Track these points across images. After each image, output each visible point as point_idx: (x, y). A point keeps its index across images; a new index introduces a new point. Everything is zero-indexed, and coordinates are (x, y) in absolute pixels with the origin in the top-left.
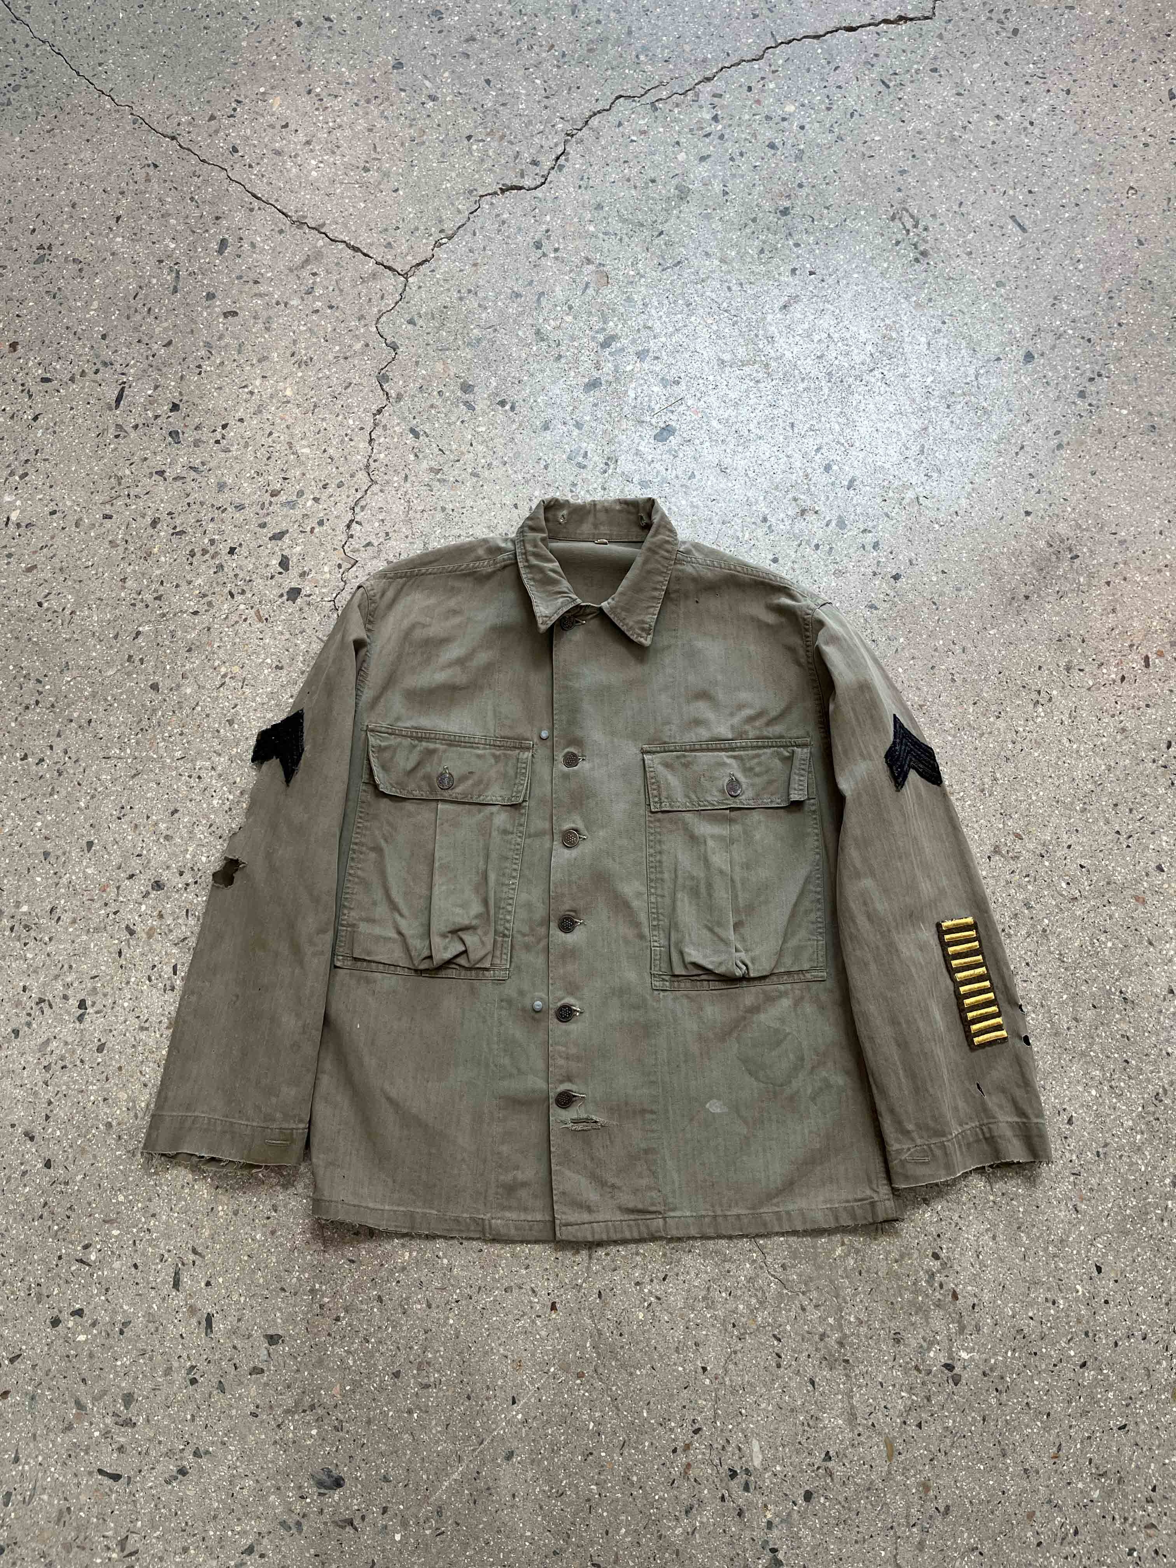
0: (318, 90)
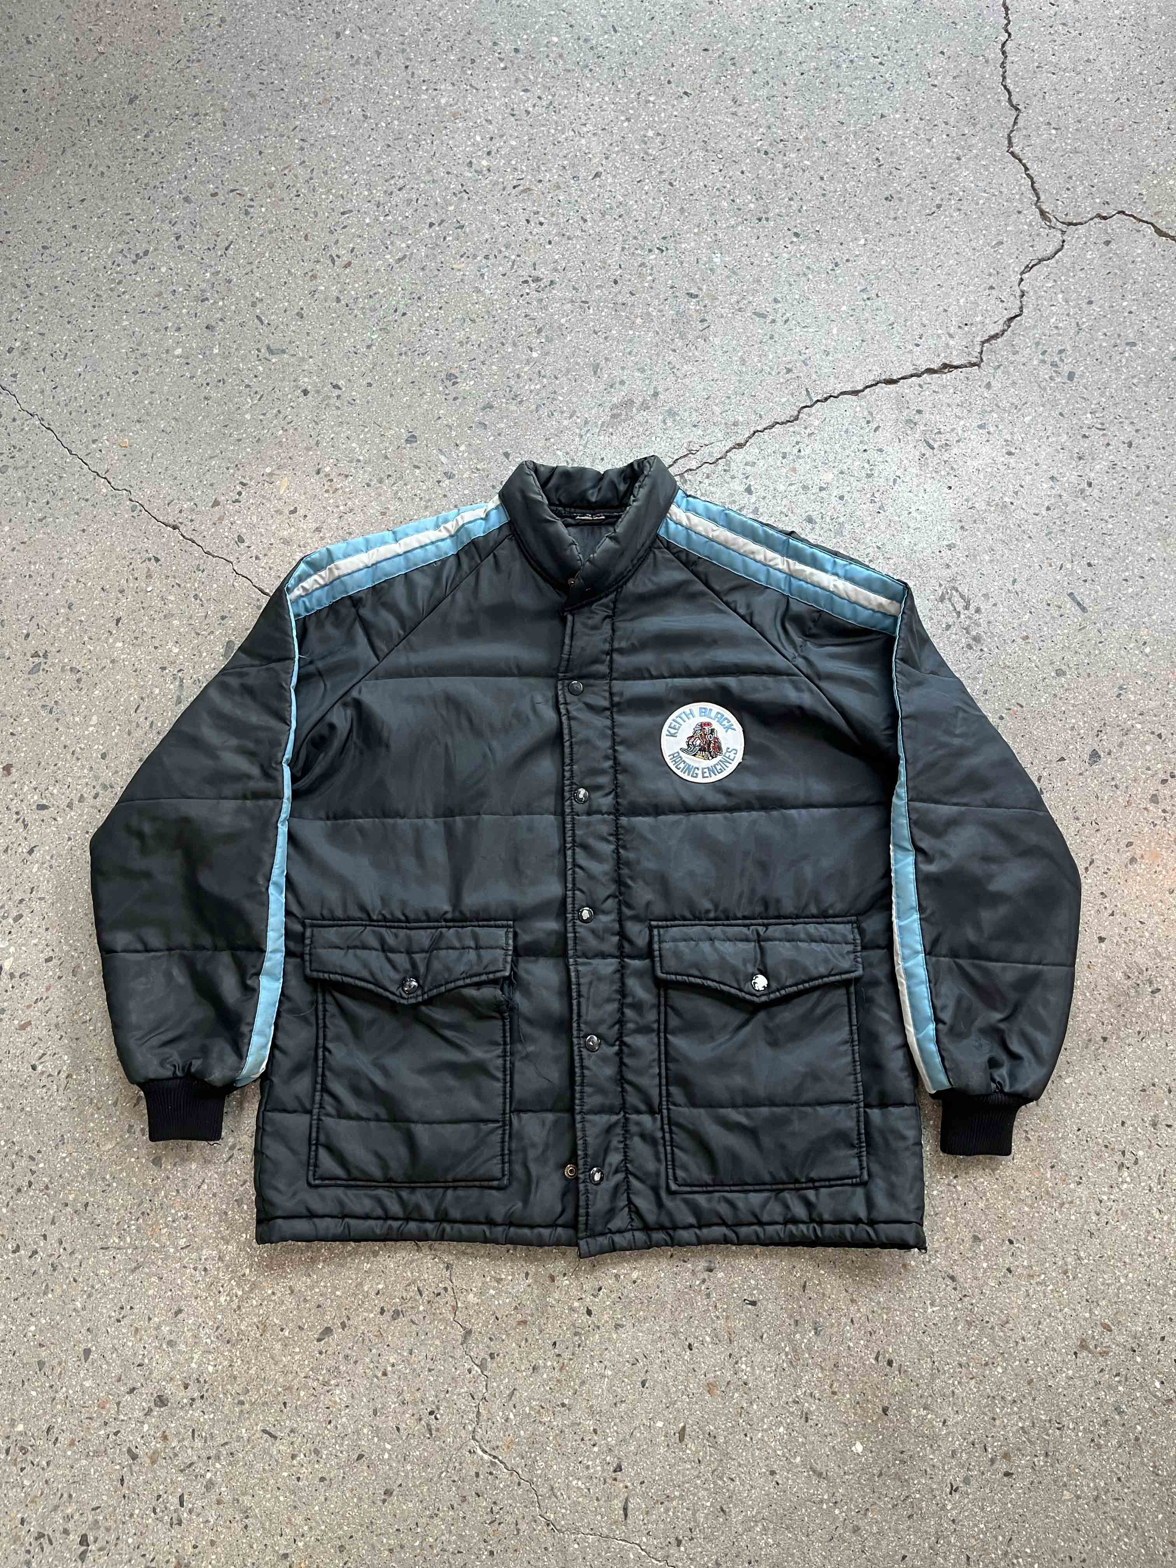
0: (327, 469)
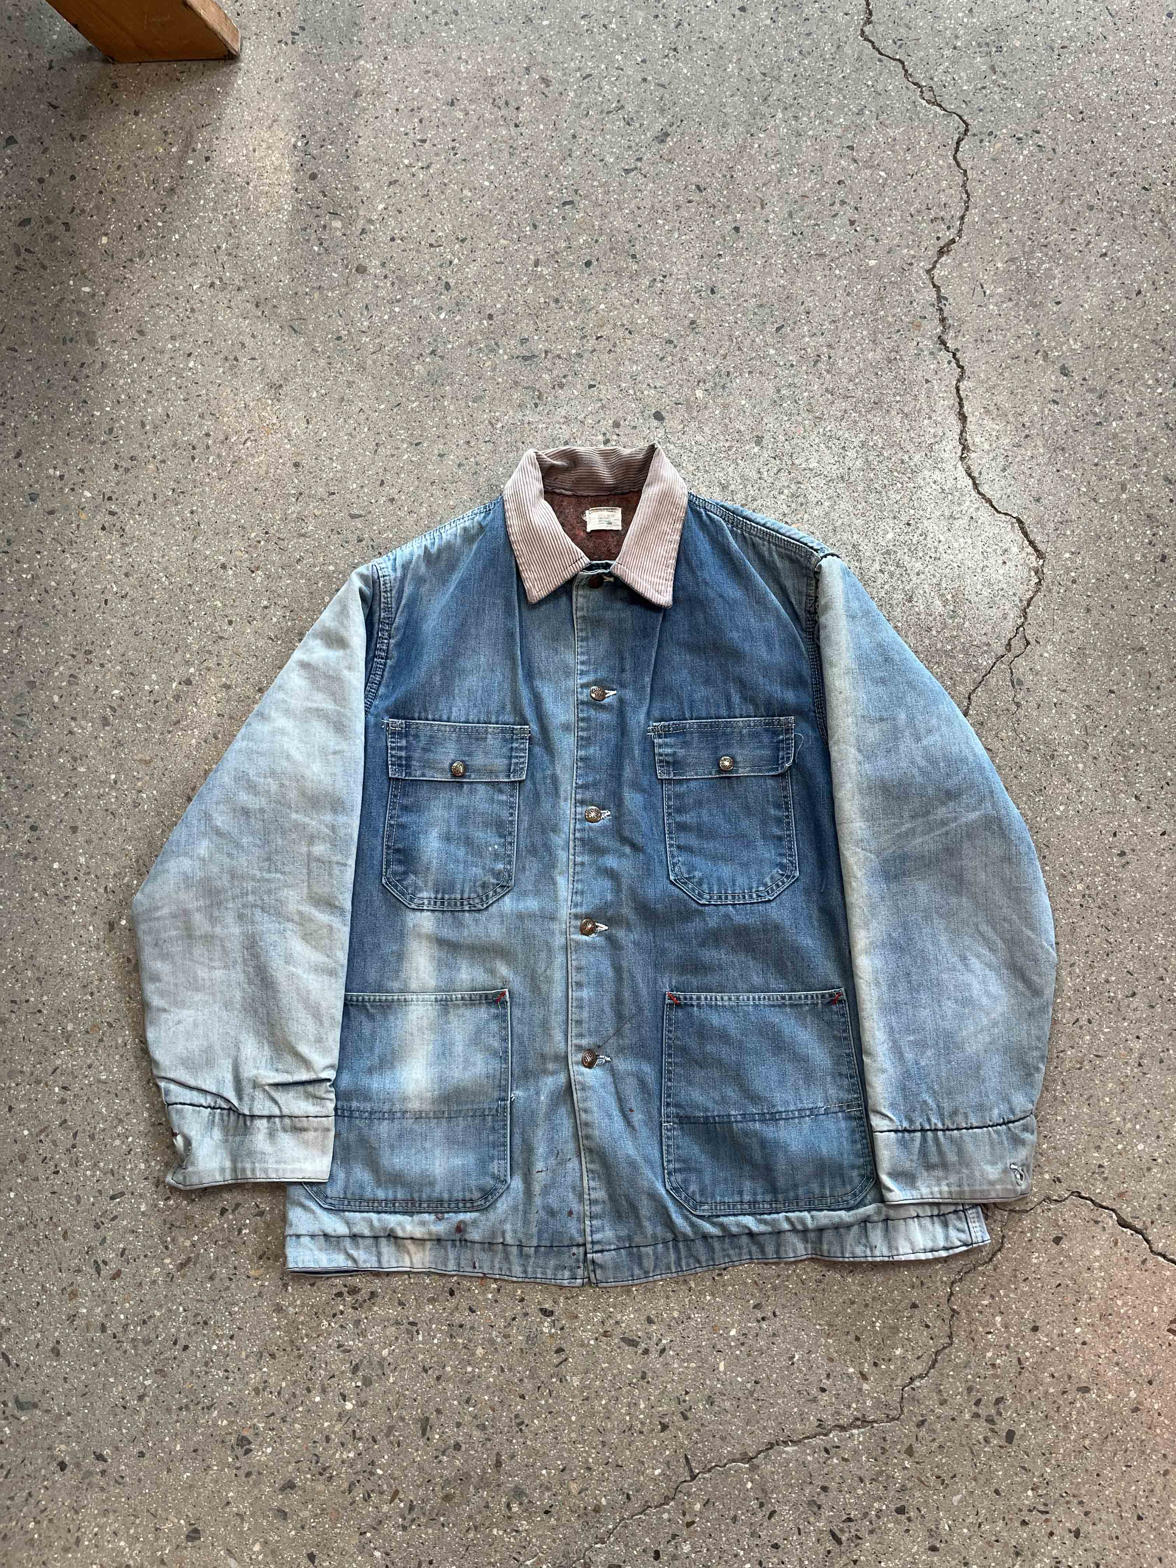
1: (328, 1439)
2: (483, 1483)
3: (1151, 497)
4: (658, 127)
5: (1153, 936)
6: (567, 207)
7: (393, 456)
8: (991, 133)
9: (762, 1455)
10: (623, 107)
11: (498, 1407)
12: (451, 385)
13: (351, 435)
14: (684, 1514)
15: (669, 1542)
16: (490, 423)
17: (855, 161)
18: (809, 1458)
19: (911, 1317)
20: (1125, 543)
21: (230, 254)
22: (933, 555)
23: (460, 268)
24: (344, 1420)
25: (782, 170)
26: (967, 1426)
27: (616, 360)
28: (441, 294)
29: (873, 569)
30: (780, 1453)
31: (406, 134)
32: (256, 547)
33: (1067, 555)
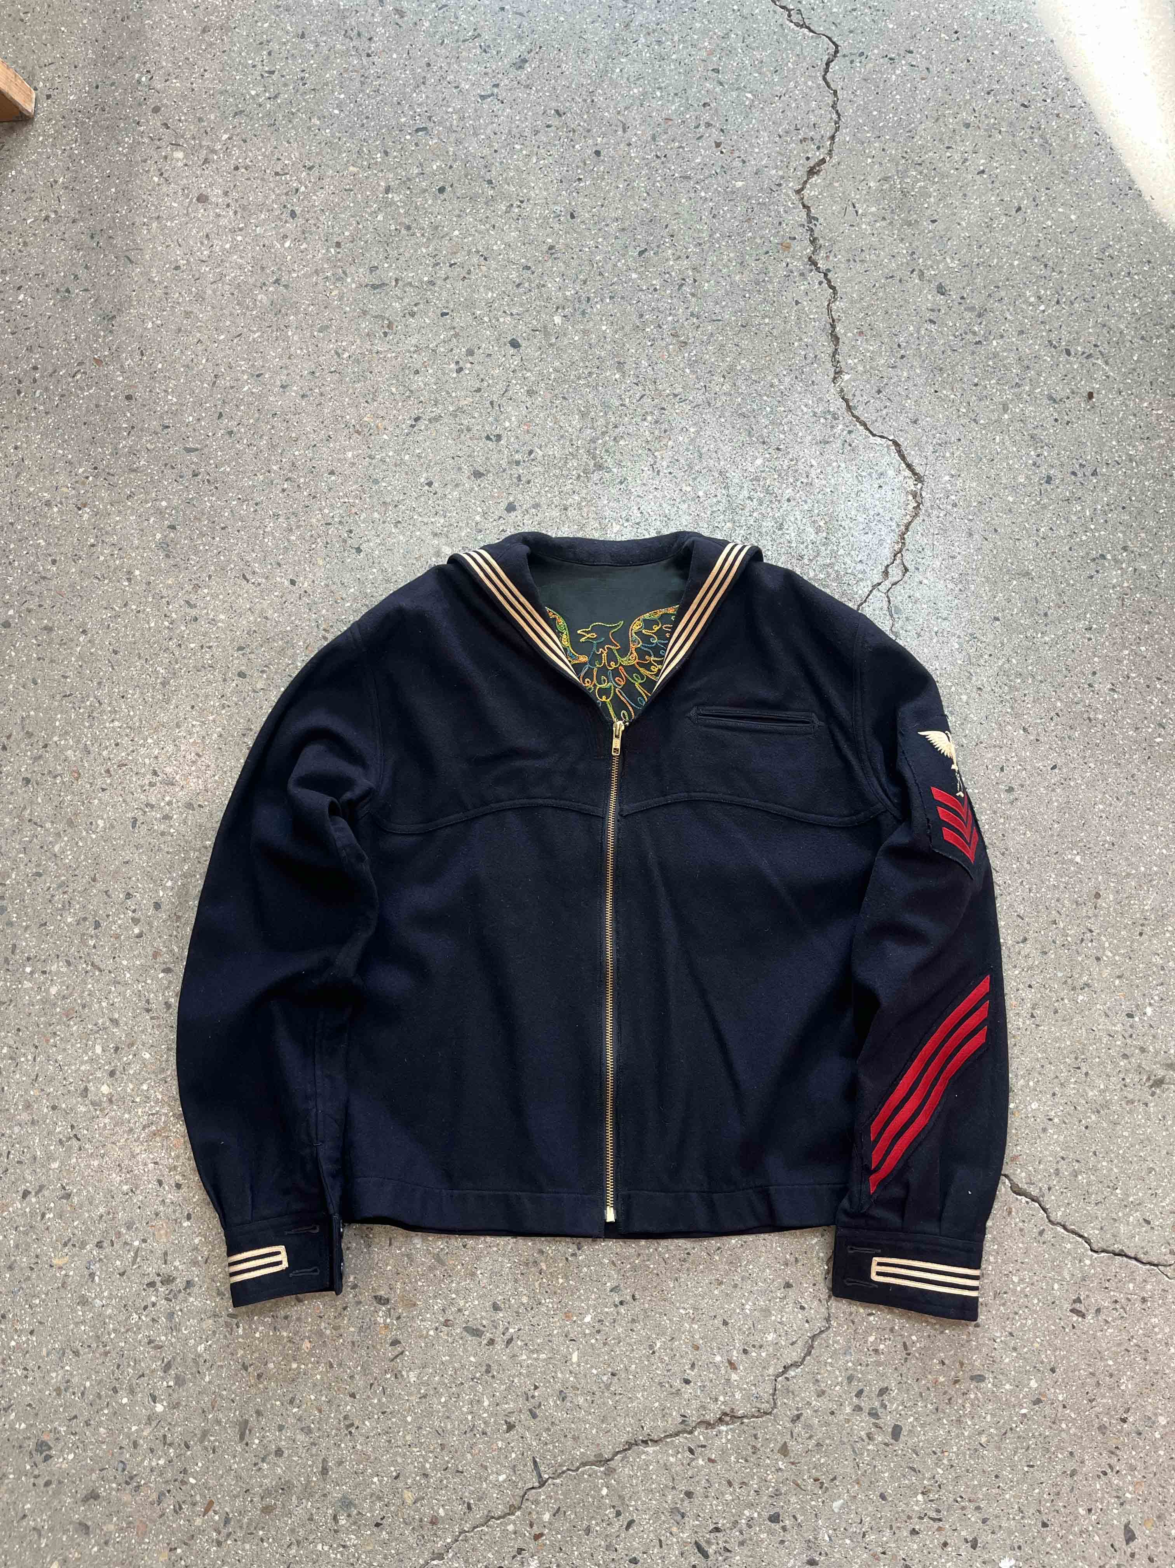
1: (135, 1445)
2: (308, 1492)
3: (1035, 417)
4: (515, 54)
5: (1045, 876)
6: (420, 133)
7: (232, 387)
8: (862, 54)
9: (619, 1457)
10: (479, 35)
11: (325, 1408)
12: (296, 314)
13: (188, 366)
14: (531, 1526)
15: (514, 1557)
16: (337, 353)
17: (721, 84)
18: (672, 1459)
19: (785, 1298)
20: (1008, 464)
21: (66, 188)
22: (805, 481)
23: (306, 196)
24: (154, 1424)
25: (645, 94)
26: (848, 1421)
27: (470, 286)
28: (286, 222)
29: (741, 497)
30: (639, 1455)
31: (254, 66)
32: (83, 483)
33: (947, 478)
